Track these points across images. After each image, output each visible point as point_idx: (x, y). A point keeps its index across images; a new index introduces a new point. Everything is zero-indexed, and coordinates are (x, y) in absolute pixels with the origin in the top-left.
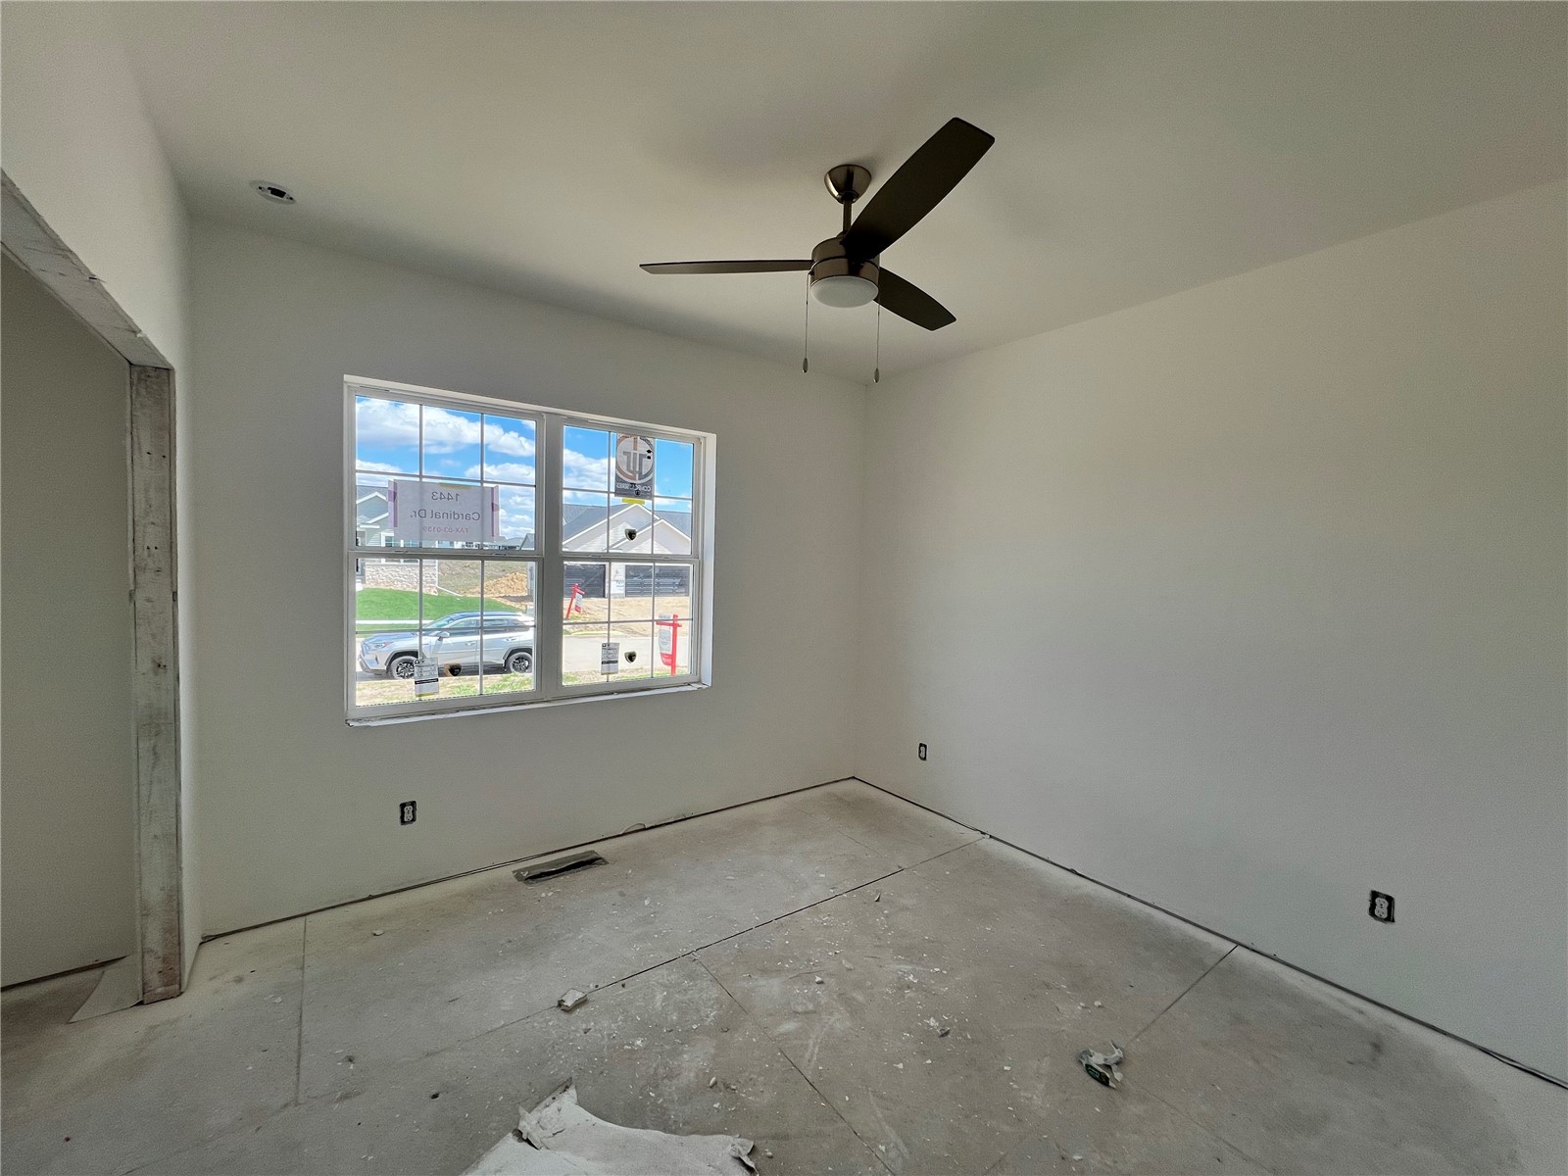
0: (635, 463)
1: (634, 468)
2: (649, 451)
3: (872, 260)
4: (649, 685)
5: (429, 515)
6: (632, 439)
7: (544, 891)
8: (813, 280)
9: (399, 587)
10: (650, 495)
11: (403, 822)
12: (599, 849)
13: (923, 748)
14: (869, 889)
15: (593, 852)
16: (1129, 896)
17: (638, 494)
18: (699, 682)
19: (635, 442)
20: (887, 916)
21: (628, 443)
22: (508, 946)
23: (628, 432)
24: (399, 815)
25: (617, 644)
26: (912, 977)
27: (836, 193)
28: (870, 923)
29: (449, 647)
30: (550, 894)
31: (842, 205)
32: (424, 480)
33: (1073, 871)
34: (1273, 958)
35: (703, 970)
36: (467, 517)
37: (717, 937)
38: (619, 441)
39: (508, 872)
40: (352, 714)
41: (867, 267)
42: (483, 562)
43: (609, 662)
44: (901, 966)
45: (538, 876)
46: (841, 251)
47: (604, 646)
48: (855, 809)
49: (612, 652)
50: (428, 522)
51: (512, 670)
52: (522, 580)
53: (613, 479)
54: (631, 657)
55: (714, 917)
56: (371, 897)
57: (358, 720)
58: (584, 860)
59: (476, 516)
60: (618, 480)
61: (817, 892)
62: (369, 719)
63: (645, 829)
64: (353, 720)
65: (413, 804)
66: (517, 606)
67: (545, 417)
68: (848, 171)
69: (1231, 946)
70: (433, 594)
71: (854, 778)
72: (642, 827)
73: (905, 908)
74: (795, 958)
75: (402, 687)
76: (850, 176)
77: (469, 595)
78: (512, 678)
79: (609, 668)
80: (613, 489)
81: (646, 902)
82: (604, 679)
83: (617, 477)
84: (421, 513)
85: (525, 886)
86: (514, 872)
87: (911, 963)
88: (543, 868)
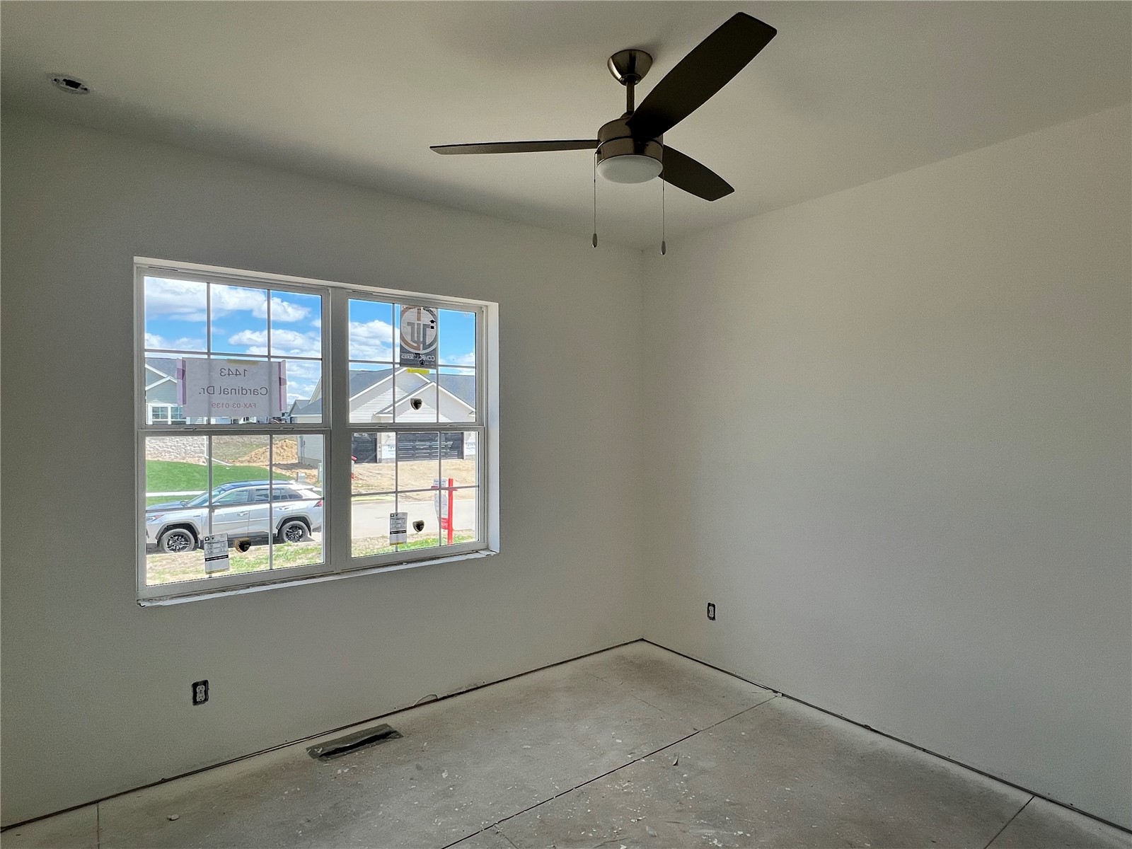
0: (419, 333)
1: (418, 337)
2: (432, 322)
3: (656, 139)
4: (437, 554)
5: (217, 391)
6: (416, 310)
7: (339, 768)
8: (599, 159)
9: (167, 458)
10: (434, 365)
11: (195, 702)
12: (392, 722)
13: (711, 608)
14: (665, 753)
15: (386, 725)
16: (924, 750)
17: (422, 364)
18: (487, 549)
19: (419, 313)
20: (686, 780)
21: (411, 315)
22: (307, 825)
23: (411, 303)
24: (191, 694)
25: (405, 514)
26: (715, 842)
27: (619, 76)
28: (670, 787)
29: (221, 518)
30: (346, 771)
31: (626, 87)
32: (212, 357)
33: (866, 727)
34: (1070, 808)
35: (507, 842)
36: (255, 392)
37: (518, 808)
38: (403, 312)
39: (301, 750)
40: (142, 594)
41: (652, 146)
42: (271, 436)
43: (398, 531)
44: (704, 831)
45: (333, 753)
46: (626, 131)
47: (392, 516)
48: (647, 672)
49: (400, 521)
50: (217, 398)
51: (286, 539)
52: (292, 447)
53: (398, 350)
54: (419, 526)
55: (514, 788)
56: (164, 781)
57: (150, 600)
58: (378, 733)
59: (264, 391)
60: (403, 350)
61: (613, 758)
62: (160, 598)
63: (437, 700)
64: (144, 600)
65: (205, 683)
66: (288, 474)
67: (330, 292)
68: (630, 55)
69: (1030, 796)
70: (201, 464)
71: (642, 640)
72: (435, 698)
73: (703, 771)
74: (598, 826)
75: (174, 560)
76: (632, 59)
77: (238, 464)
78: (286, 548)
79: (397, 539)
80: (398, 360)
81: (444, 775)
82: (392, 549)
83: (402, 347)
84: (209, 390)
85: (320, 763)
86: (308, 749)
87: (715, 827)
88: (337, 743)
